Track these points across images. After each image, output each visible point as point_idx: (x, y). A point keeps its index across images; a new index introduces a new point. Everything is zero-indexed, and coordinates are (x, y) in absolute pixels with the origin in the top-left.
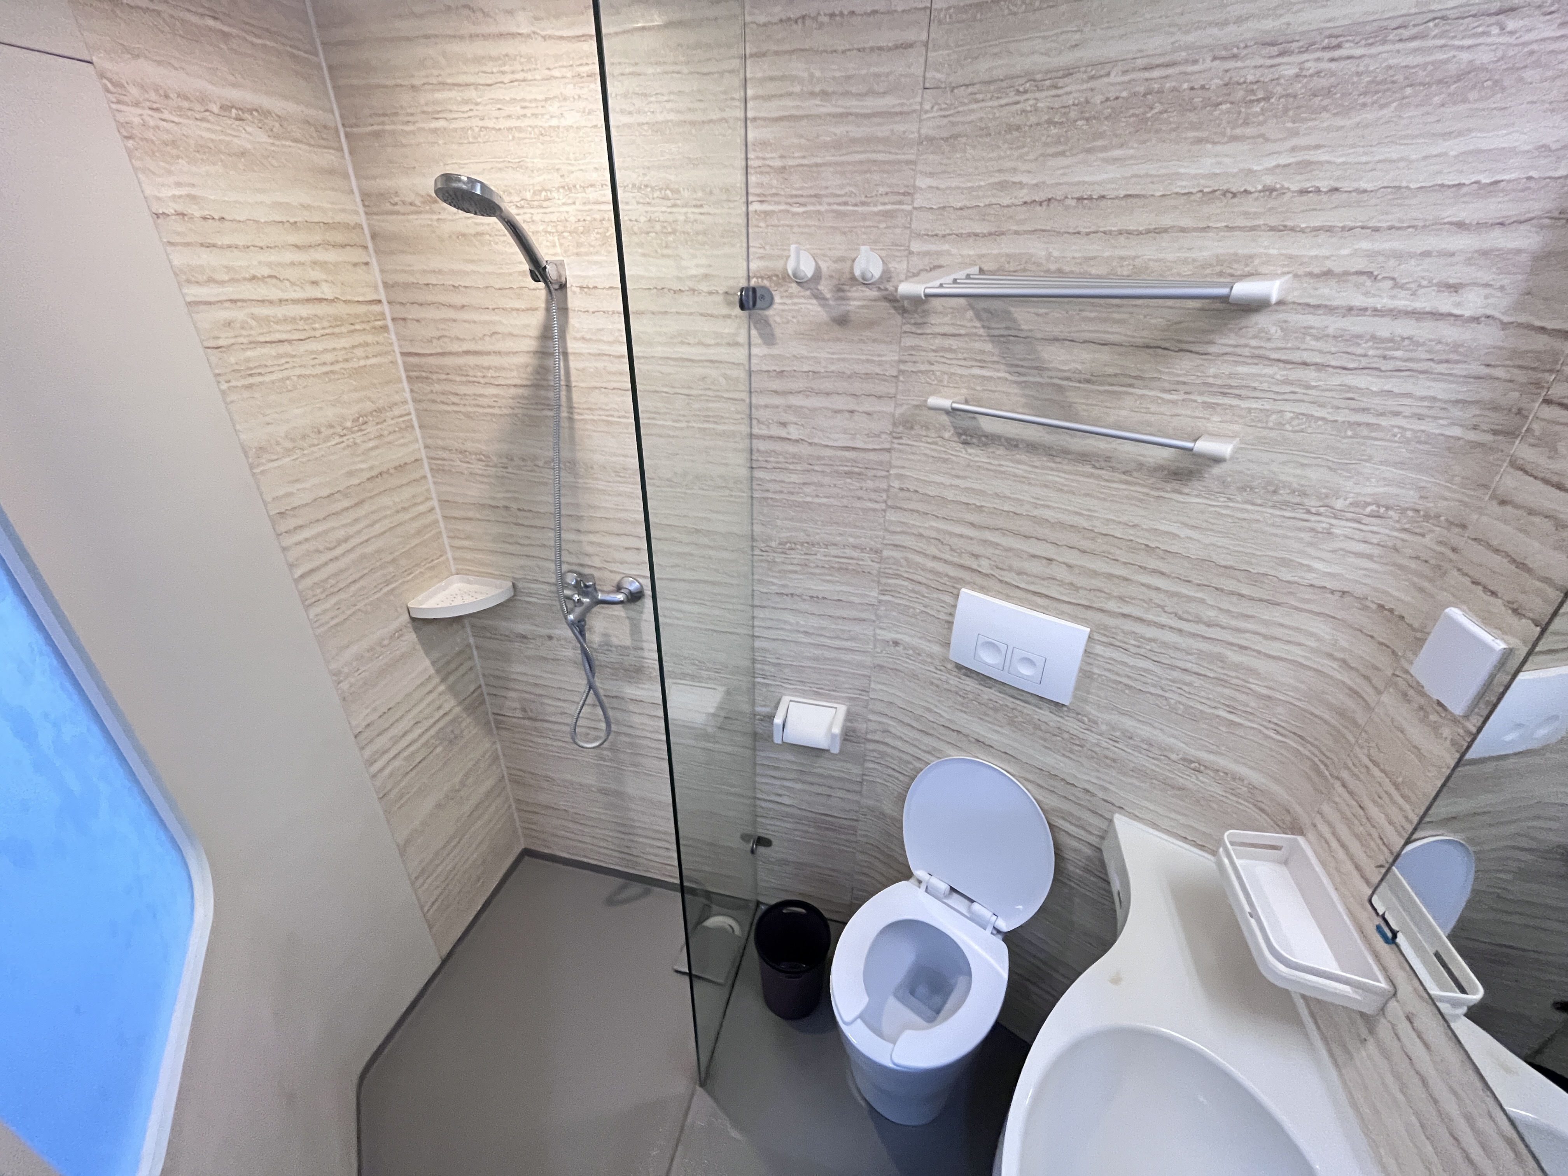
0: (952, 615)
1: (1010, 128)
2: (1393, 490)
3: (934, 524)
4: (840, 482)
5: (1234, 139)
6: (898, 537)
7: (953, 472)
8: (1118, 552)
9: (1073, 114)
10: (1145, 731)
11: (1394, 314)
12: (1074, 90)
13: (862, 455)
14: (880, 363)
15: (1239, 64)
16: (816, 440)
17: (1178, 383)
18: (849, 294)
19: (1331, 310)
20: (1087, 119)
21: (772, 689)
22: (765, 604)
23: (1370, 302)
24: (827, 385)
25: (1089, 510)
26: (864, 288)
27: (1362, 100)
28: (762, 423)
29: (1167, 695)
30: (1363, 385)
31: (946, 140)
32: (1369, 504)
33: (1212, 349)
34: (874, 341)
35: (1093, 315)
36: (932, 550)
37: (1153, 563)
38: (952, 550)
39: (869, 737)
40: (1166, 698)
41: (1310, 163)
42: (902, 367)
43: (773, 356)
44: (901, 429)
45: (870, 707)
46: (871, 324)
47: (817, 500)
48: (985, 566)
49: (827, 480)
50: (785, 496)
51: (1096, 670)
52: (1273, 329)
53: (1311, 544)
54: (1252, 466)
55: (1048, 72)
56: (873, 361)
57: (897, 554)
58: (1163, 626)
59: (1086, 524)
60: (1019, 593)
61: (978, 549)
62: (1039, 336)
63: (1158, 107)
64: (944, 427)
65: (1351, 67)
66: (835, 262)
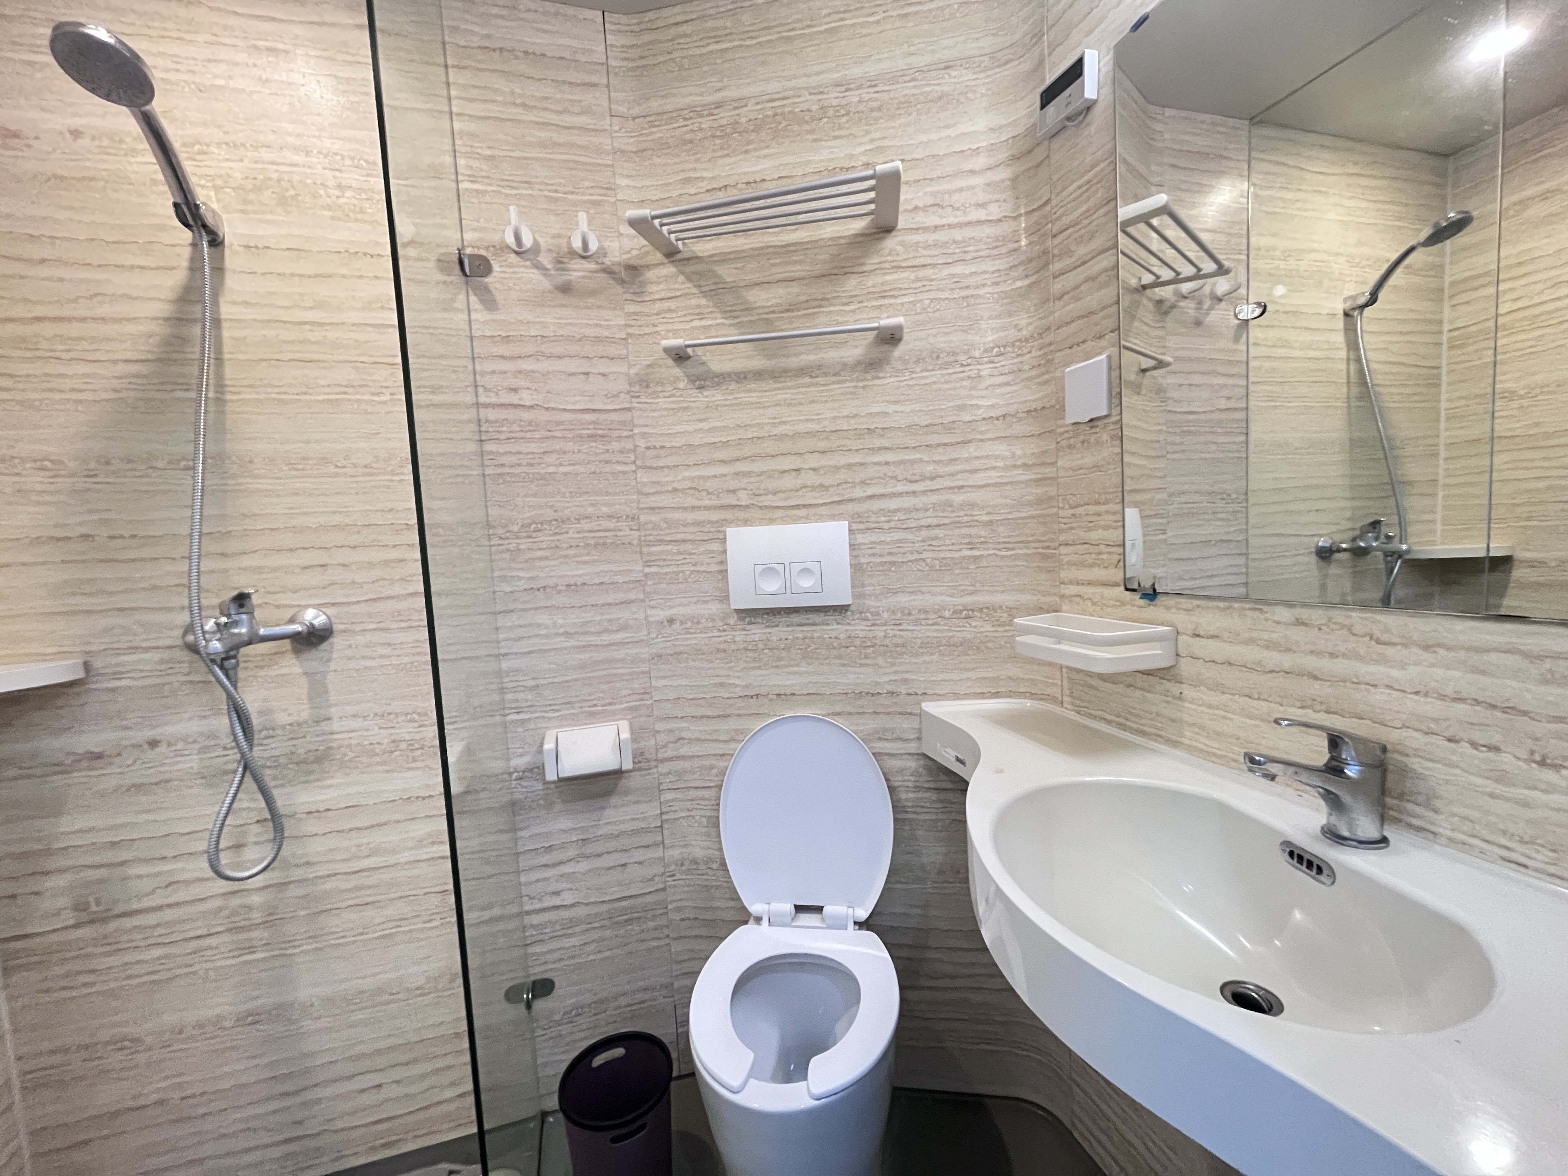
0: (723, 562)
1: (685, 142)
2: (1002, 334)
3: (687, 474)
4: (585, 447)
5: (836, 138)
6: (652, 498)
7: (695, 417)
8: (849, 442)
9: (729, 130)
10: (918, 601)
11: (960, 225)
12: (725, 116)
13: (603, 416)
14: (608, 327)
15: (825, 96)
16: (552, 405)
17: (852, 296)
18: (569, 266)
19: (926, 229)
20: (740, 133)
21: (532, 726)
22: (511, 606)
23: (944, 221)
24: (558, 349)
25: (818, 414)
26: (583, 261)
27: (898, 112)
28: (490, 390)
29: (923, 556)
30: (960, 272)
31: (635, 153)
32: (993, 348)
33: (865, 268)
34: (600, 307)
35: (778, 261)
36: (691, 501)
37: (878, 442)
38: (709, 493)
39: (660, 756)
40: (923, 560)
41: (882, 147)
42: (630, 330)
43: (494, 321)
44: (637, 388)
45: (655, 713)
46: (594, 293)
47: (562, 469)
48: (743, 498)
49: (569, 446)
50: (524, 469)
51: (863, 560)
52: (898, 248)
53: (972, 388)
54: (918, 343)
55: (704, 105)
56: (601, 326)
57: (654, 518)
58: (901, 494)
59: (818, 427)
60: (779, 513)
61: (733, 484)
62: (742, 284)
63: (784, 124)
64: (677, 379)
65: (885, 96)
66: (553, 237)
